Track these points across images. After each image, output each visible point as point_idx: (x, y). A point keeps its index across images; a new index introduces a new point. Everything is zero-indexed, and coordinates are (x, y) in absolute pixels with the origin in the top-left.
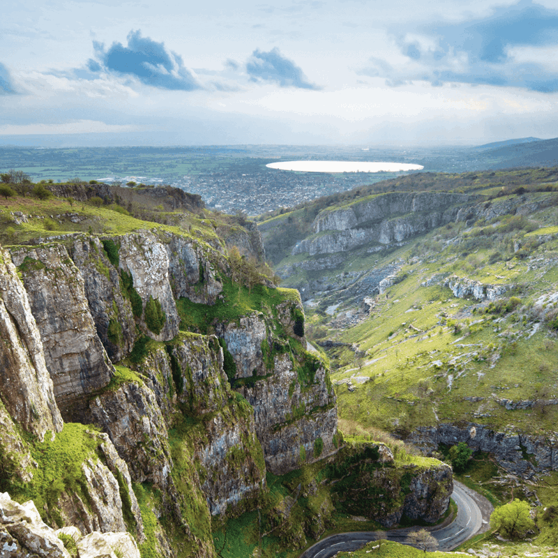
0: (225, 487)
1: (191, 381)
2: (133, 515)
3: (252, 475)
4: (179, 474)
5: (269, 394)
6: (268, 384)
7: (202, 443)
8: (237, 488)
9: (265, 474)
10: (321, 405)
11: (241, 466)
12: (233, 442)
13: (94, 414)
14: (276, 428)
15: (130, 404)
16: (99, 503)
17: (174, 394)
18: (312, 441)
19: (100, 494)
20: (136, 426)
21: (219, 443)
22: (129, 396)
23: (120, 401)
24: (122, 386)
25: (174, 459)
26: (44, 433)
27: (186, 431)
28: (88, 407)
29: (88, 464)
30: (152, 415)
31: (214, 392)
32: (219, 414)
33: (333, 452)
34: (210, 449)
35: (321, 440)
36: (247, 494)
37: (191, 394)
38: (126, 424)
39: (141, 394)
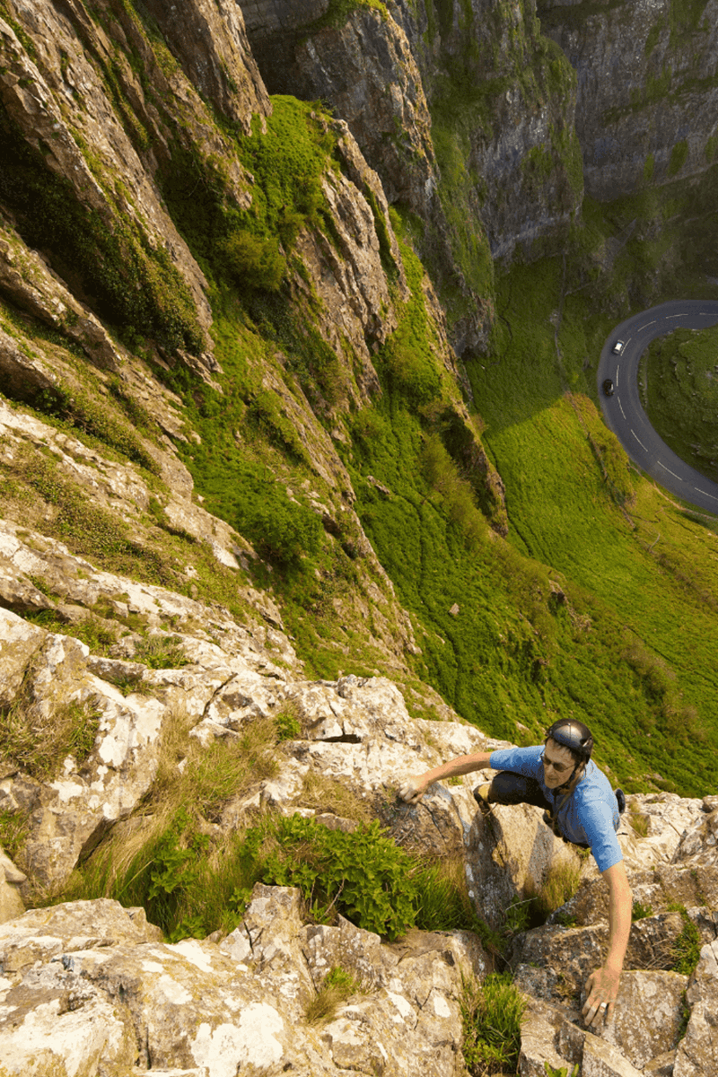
0: (515, 216)
1: (468, 11)
2: (393, 261)
3: (560, 199)
4: (449, 192)
5: (609, 47)
6: (609, 24)
7: (484, 137)
8: (534, 219)
9: (581, 199)
10: (701, 77)
11: (545, 183)
12: (535, 139)
13: (305, 75)
14: (610, 117)
15: (368, 58)
16: (351, 244)
17: (435, 36)
18: (669, 146)
19: (350, 230)
20: (381, 102)
21: (513, 140)
22: (364, 41)
23: (349, 51)
24: (350, 18)
25: (442, 166)
26: (249, 119)
27: (457, 115)
28: (294, 60)
29: (329, 179)
30: (407, 83)
31: (510, 36)
32: (516, 83)
33: (701, 170)
34: (495, 148)
35: (686, 146)
36: (548, 229)
37: (468, 38)
38: (362, 98)
39: (387, 39)
